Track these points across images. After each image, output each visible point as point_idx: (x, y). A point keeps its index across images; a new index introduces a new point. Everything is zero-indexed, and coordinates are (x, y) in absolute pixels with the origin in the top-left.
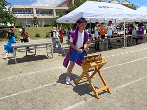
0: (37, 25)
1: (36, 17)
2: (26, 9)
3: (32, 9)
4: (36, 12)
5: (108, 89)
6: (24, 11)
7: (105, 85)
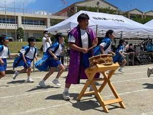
0: (22, 40)
1: (21, 28)
2: (7, 16)
3: (17, 17)
4: (22, 21)
5: (120, 103)
6: (4, 19)
7: (117, 97)
